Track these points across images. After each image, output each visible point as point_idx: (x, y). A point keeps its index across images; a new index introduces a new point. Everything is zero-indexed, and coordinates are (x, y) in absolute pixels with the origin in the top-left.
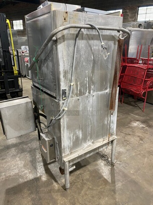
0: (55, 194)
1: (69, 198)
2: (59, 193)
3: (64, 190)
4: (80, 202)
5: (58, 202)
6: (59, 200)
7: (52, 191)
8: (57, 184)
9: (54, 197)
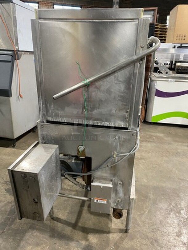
0: (123, 243)
1: (138, 236)
2: (126, 240)
3: (126, 234)
4: (149, 231)
5: (136, 247)
6: (134, 246)
7: (118, 244)
8: (112, 234)
9: (127, 247)
